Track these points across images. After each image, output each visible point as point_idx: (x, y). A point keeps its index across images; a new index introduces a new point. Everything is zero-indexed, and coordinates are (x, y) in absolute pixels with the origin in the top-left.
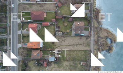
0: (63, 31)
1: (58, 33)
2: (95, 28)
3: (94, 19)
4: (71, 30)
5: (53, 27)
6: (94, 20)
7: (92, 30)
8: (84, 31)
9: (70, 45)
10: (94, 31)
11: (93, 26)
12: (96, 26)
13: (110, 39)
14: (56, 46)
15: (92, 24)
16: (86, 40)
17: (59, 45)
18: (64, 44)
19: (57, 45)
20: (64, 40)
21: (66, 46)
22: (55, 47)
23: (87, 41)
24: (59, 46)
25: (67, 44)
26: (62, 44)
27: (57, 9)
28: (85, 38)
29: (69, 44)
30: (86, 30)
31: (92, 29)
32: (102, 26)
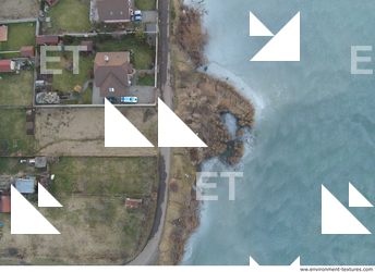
0: (64, 88)
1: (43, 96)
2: (177, 75)
3: (175, 42)
4: (91, 85)
5: (28, 75)
6: (175, 48)
7: (168, 82)
8: (138, 87)
9: (87, 140)
10: (173, 88)
11: (169, 67)
12: (182, 68)
13: (235, 116)
14: (42, 144)
15: (166, 61)
16: (145, 121)
17: (52, 140)
18: (68, 136)
19: (45, 138)
20: (66, 121)
21: (73, 143)
22: (37, 147)
23: (148, 122)
24: (51, 144)
25: (78, 137)
26: (60, 136)
27: (44, 13)
28: (142, 114)
29: (83, 137)
30: (146, 84)
31: (168, 78)
32: (206, 69)
